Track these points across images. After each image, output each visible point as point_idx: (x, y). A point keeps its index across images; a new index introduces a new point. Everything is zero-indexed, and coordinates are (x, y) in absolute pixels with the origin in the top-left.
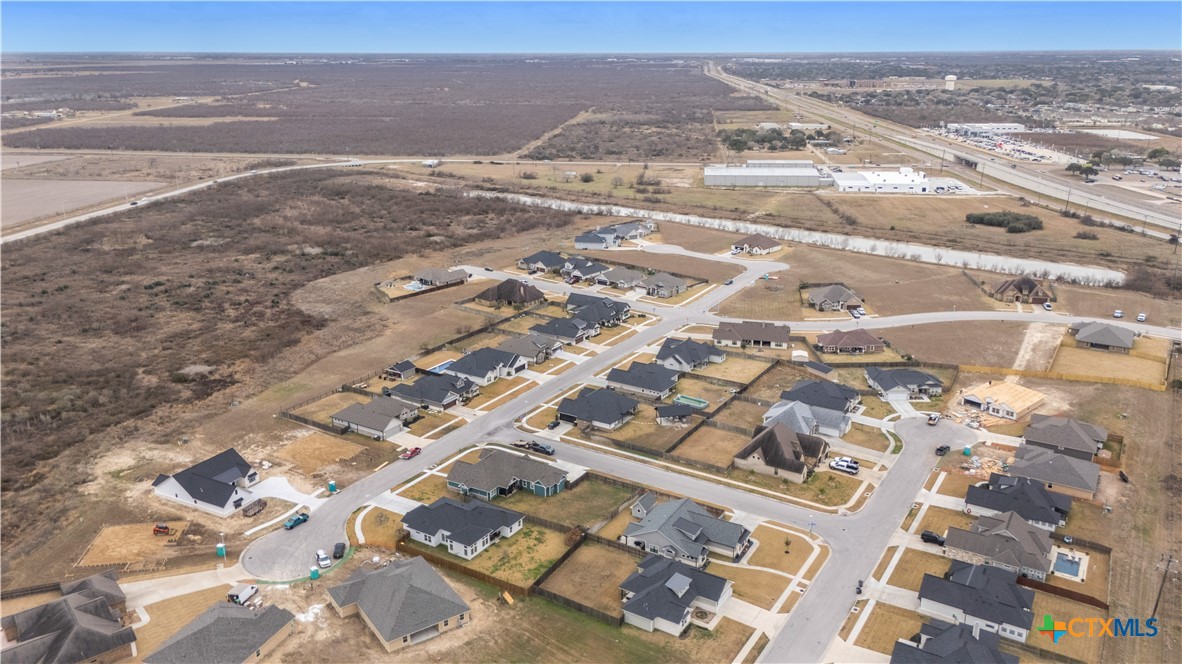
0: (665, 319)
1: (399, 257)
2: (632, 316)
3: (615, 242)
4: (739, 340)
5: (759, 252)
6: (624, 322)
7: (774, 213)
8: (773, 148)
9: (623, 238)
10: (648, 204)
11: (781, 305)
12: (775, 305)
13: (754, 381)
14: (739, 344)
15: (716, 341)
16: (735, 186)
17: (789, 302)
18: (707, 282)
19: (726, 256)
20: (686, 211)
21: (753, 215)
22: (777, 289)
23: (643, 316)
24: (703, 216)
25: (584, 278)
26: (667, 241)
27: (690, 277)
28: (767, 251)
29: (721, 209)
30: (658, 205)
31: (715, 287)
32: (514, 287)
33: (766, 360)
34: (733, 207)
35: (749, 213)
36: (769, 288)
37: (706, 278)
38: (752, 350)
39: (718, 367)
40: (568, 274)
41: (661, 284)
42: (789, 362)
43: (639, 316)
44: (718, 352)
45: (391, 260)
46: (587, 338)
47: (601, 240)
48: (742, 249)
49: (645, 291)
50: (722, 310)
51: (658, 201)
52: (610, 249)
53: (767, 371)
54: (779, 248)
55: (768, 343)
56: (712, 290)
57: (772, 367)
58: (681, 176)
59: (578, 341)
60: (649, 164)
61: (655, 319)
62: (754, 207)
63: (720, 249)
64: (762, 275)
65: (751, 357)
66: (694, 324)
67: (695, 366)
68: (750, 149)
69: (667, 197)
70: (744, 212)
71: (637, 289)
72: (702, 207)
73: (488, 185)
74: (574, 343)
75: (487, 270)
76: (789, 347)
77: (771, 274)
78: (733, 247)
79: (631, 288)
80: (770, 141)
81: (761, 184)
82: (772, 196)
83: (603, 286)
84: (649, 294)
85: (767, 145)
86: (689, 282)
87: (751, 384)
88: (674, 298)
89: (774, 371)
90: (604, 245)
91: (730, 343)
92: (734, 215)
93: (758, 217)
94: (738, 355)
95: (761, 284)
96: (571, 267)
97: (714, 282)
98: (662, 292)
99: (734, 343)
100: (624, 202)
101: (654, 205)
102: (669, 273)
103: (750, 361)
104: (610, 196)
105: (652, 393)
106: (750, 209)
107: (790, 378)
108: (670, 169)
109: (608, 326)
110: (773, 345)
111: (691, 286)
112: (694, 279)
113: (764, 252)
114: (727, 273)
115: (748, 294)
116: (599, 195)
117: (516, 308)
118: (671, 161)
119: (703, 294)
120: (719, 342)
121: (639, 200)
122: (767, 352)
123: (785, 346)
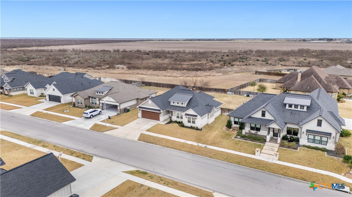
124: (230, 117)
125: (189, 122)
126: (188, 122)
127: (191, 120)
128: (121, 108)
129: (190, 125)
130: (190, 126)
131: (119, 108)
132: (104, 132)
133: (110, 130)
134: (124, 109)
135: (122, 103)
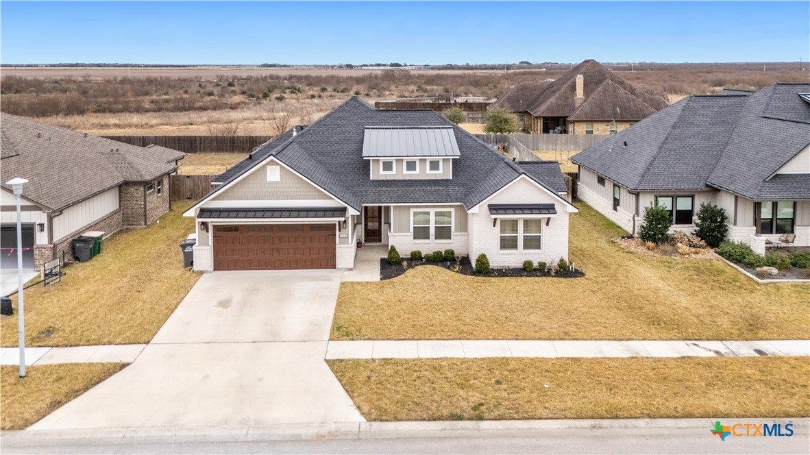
124: (637, 195)
125: (508, 243)
126: (503, 247)
127: (521, 235)
128: (55, 239)
129: (515, 258)
130: (520, 265)
131: (41, 239)
132: (28, 423)
133: (76, 393)
134: (75, 241)
135: (68, 207)
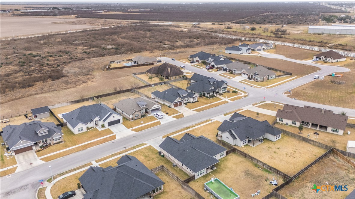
0: (251, 96)
1: (141, 52)
2: (228, 92)
3: (247, 51)
4: (298, 121)
5: (331, 60)
6: (220, 94)
7: (343, 44)
8: (346, 22)
9: (253, 50)
10: (276, 38)
11: (342, 95)
12: (337, 94)
13: (300, 173)
14: (298, 124)
15: (278, 119)
16: (324, 34)
17: (348, 93)
18: (291, 74)
19: (309, 62)
20: (294, 42)
21: (330, 45)
22: (339, 83)
23: (235, 92)
24: (303, 44)
25: (216, 66)
26: (277, 53)
27: (281, 71)
28: (336, 60)
29: (313, 41)
30: (281, 39)
31: (295, 78)
32: (166, 67)
33: (319, 145)
34: (320, 41)
35: (329, 44)
36: (334, 82)
37: (291, 72)
38: (309, 133)
39: (271, 145)
40: (209, 64)
41: (257, 73)
42: (344, 153)
43: (233, 92)
44: (275, 132)
45: (136, 52)
46: (185, 104)
47: (239, 49)
48: (320, 59)
49: (247, 77)
50: (295, 94)
51: (281, 37)
52: (243, 54)
53: (319, 160)
54: (344, 59)
55: (326, 128)
56: (293, 79)
57: (325, 155)
58: (298, 30)
59: (176, 105)
60: (284, 25)
61: (243, 94)
62: (332, 42)
63: (306, 58)
64: (330, 73)
65: (306, 140)
66: (269, 102)
67: (249, 141)
68: (335, 22)
69: (287, 36)
70: (326, 43)
71: (243, 75)
72: (303, 40)
73: (211, 30)
74: (173, 107)
75: (173, 59)
76: (345, 134)
77: (336, 73)
78: (314, 57)
79: (240, 74)
80: (344, 20)
81: (338, 33)
82: (343, 38)
83: (224, 72)
84: (249, 78)
85: (343, 21)
86: (279, 73)
87: (297, 176)
88: (264, 83)
89: (326, 160)
90: (241, 52)
91: (290, 122)
92: (320, 44)
93: (333, 46)
94: (293, 135)
95: (329, 79)
96: (212, 60)
97: (295, 75)
98: (256, 77)
99: (294, 123)
100: (265, 37)
101: (279, 39)
102: (266, 67)
103: (304, 144)
104: (259, 35)
105: (188, 170)
106: (329, 42)
107: (343, 173)
108: (293, 28)
109: (207, 97)
110: (329, 130)
111: (279, 76)
112: (283, 72)
113: (334, 61)
114: (305, 71)
115: (318, 85)
116: (255, 34)
117: (161, 79)
118: (296, 25)
119: (285, 82)
120: (281, 121)
121: (273, 37)
122: (323, 137)
123: (341, 132)
